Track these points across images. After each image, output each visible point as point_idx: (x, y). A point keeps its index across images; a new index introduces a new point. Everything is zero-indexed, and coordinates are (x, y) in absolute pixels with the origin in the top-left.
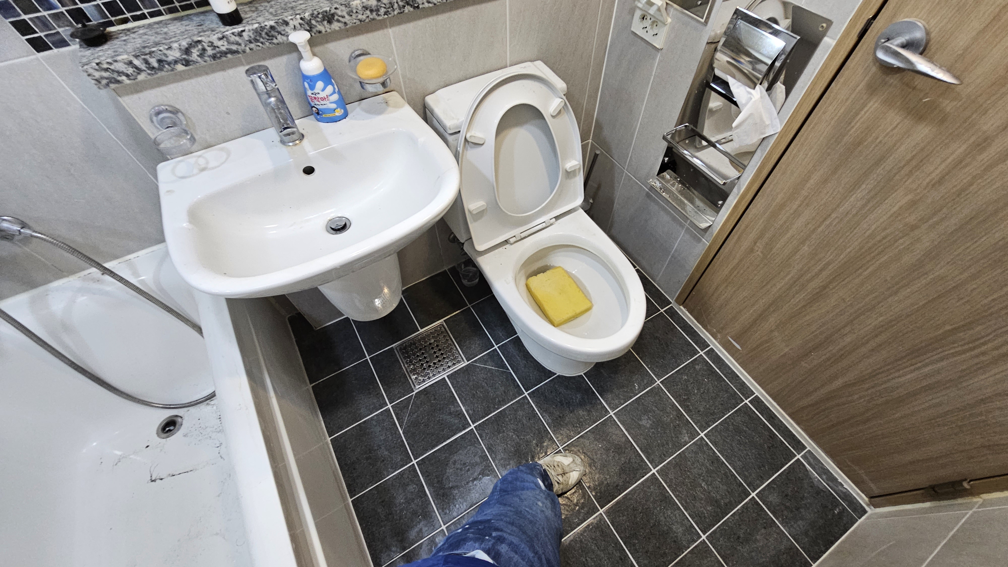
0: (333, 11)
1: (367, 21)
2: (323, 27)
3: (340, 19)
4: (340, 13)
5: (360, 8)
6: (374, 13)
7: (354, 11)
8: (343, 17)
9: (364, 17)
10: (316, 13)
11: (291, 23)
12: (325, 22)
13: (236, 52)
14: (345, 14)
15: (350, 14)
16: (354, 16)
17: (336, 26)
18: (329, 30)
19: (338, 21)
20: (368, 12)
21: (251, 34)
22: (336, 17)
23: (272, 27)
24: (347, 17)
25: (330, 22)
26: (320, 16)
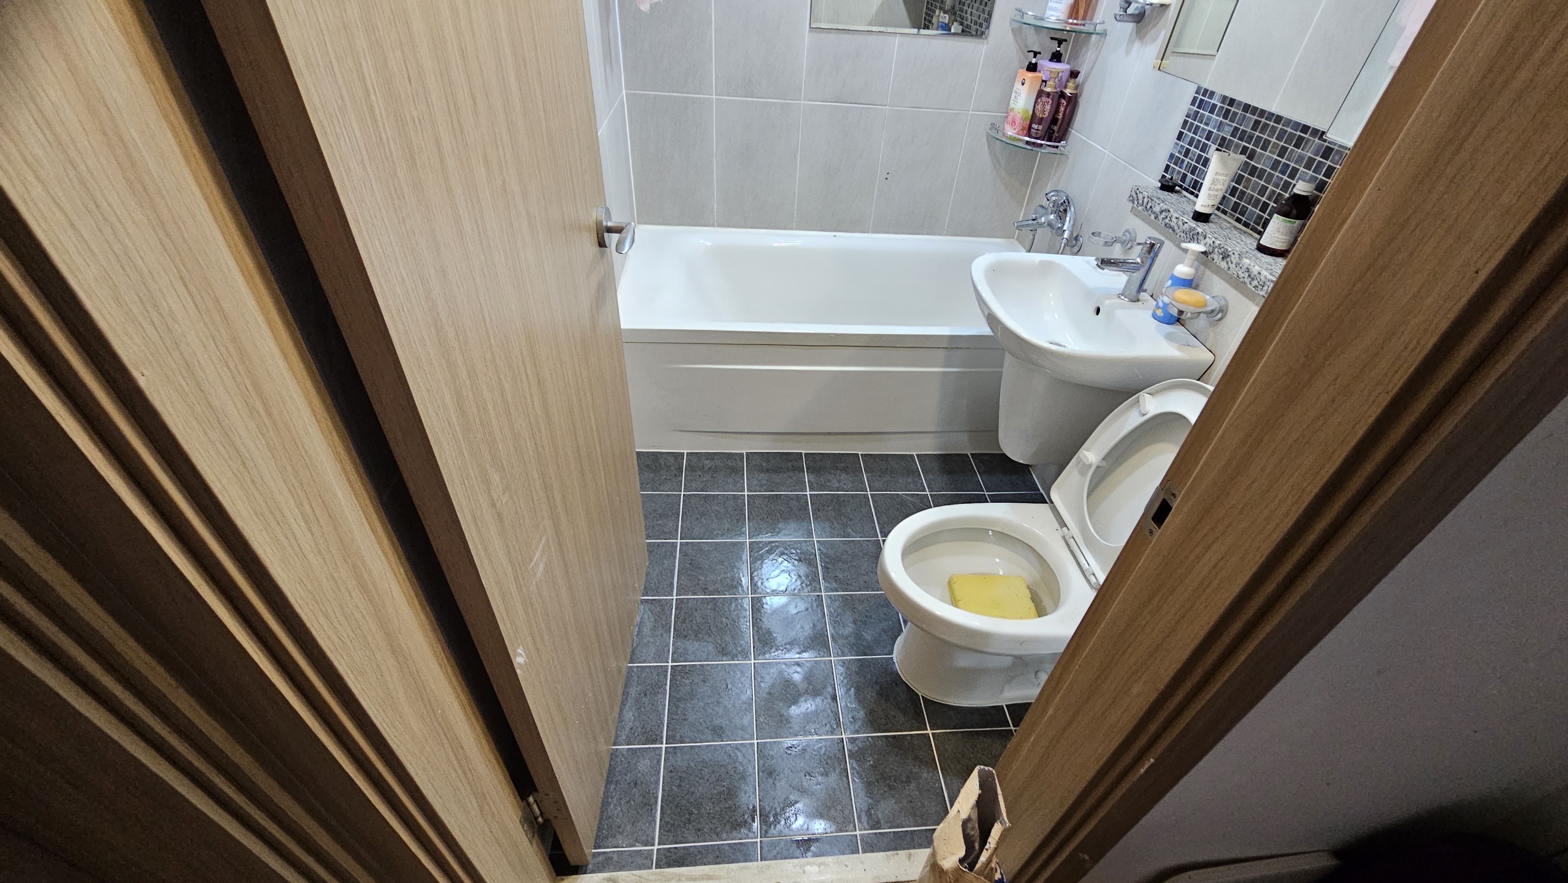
0: (1230, 254)
1: (1241, 280)
2: (1217, 257)
3: (1230, 262)
4: (1232, 259)
5: (1245, 267)
6: (1250, 279)
7: (1241, 266)
8: (1232, 263)
9: (1242, 275)
10: (1222, 246)
11: (1207, 239)
12: (1221, 256)
13: (1174, 230)
14: (1234, 262)
15: (1237, 264)
16: (1238, 268)
17: (1223, 265)
18: (1218, 264)
19: (1227, 263)
20: (1247, 274)
21: (1188, 227)
22: (1228, 259)
23: (1198, 233)
24: (1234, 264)
25: (1223, 258)
26: (1222, 250)
